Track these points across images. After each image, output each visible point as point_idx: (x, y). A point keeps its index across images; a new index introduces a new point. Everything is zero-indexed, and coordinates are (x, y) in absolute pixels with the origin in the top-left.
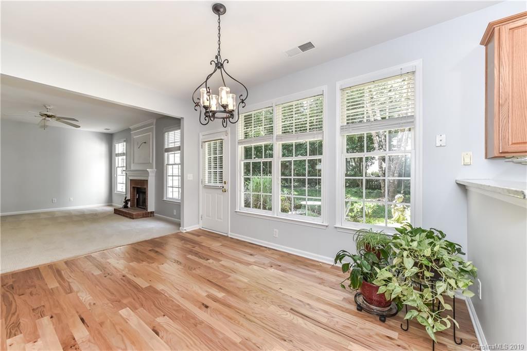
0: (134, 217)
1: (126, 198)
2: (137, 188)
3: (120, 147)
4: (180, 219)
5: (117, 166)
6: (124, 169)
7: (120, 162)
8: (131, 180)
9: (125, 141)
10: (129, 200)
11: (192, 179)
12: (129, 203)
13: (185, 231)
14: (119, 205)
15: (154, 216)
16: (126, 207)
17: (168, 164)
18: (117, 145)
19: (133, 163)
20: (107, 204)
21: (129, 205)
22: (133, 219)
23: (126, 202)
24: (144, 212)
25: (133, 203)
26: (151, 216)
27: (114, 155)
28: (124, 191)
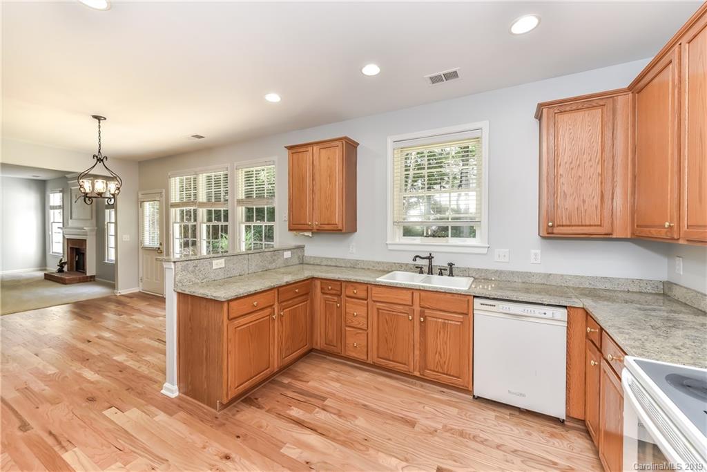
0: (67, 282)
1: (61, 260)
2: (76, 249)
3: (55, 198)
4: (114, 281)
5: (52, 221)
6: (61, 225)
7: (56, 216)
8: (68, 239)
9: (61, 191)
10: (65, 263)
11: (128, 240)
12: (66, 266)
13: (119, 294)
14: (53, 268)
15: (94, 280)
16: (61, 271)
17: (110, 223)
18: (51, 195)
19: (71, 218)
20: (39, 268)
21: (65, 269)
22: (66, 284)
23: (61, 265)
24: (81, 276)
25: (71, 266)
26: (91, 281)
27: (47, 207)
28: (62, 252)
